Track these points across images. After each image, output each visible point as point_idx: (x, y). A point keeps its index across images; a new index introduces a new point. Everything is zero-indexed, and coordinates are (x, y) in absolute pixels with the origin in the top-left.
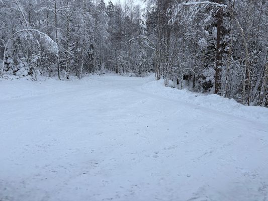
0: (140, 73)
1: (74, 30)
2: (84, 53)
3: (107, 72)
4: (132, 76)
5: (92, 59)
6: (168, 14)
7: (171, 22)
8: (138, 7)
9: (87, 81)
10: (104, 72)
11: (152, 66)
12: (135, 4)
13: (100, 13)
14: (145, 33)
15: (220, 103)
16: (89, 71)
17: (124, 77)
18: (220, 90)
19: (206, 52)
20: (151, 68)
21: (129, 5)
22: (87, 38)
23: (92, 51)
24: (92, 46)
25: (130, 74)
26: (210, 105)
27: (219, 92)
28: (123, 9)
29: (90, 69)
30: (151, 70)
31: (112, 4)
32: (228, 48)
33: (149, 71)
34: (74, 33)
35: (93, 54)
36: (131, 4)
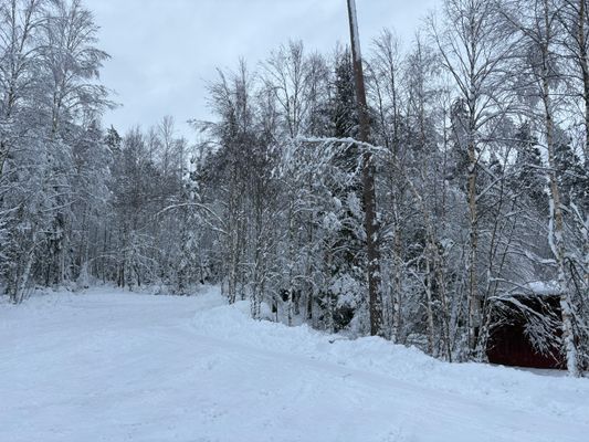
0: (181, 286)
1: (15, 178)
2: (38, 237)
3: (93, 283)
4: (160, 293)
5: (57, 251)
6: (270, 155)
7: (277, 172)
8: (180, 143)
9: (39, 308)
10: (85, 283)
11: (208, 269)
12: (175, 136)
13: (92, 145)
14: (195, 198)
15: (389, 357)
16: (43, 282)
17: (141, 297)
18: (381, 325)
19: (334, 241)
20: (205, 274)
21: (161, 138)
22: (49, 200)
23: (59, 231)
24: (60, 221)
25: (156, 288)
26: (371, 363)
27: (381, 332)
28: (146, 144)
29: (47, 275)
30: (206, 278)
31: (116, 134)
32: (391, 233)
33: (202, 282)
34: (15, 184)
35: (61, 238)
36: (166, 135)
